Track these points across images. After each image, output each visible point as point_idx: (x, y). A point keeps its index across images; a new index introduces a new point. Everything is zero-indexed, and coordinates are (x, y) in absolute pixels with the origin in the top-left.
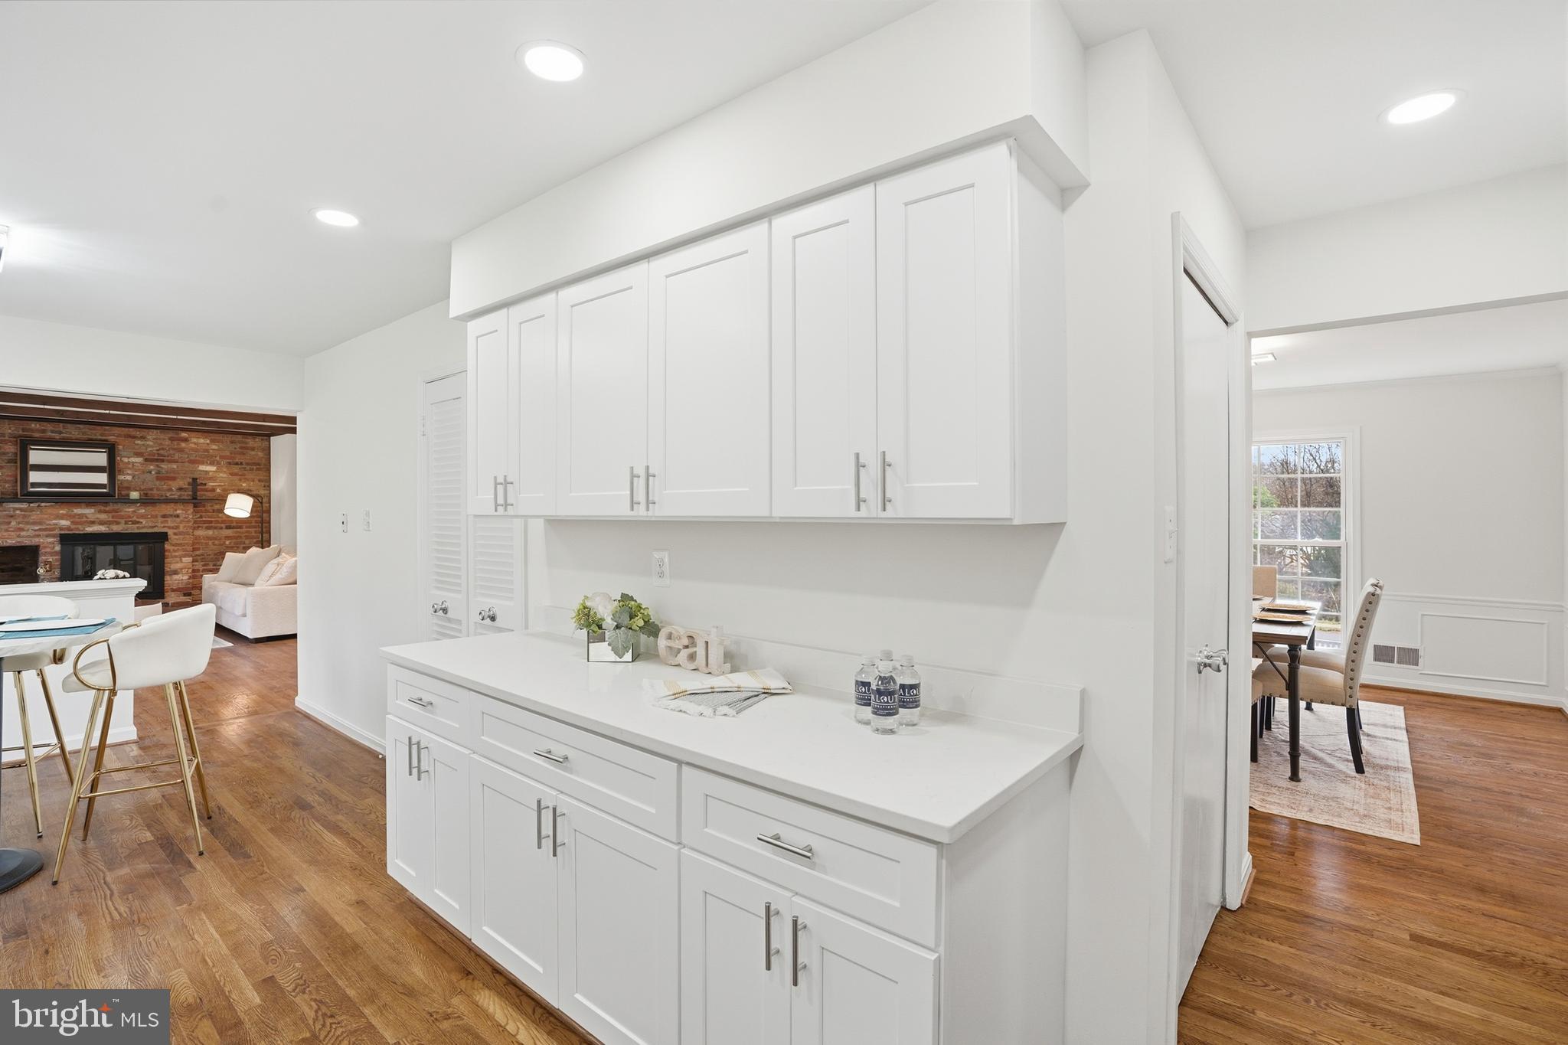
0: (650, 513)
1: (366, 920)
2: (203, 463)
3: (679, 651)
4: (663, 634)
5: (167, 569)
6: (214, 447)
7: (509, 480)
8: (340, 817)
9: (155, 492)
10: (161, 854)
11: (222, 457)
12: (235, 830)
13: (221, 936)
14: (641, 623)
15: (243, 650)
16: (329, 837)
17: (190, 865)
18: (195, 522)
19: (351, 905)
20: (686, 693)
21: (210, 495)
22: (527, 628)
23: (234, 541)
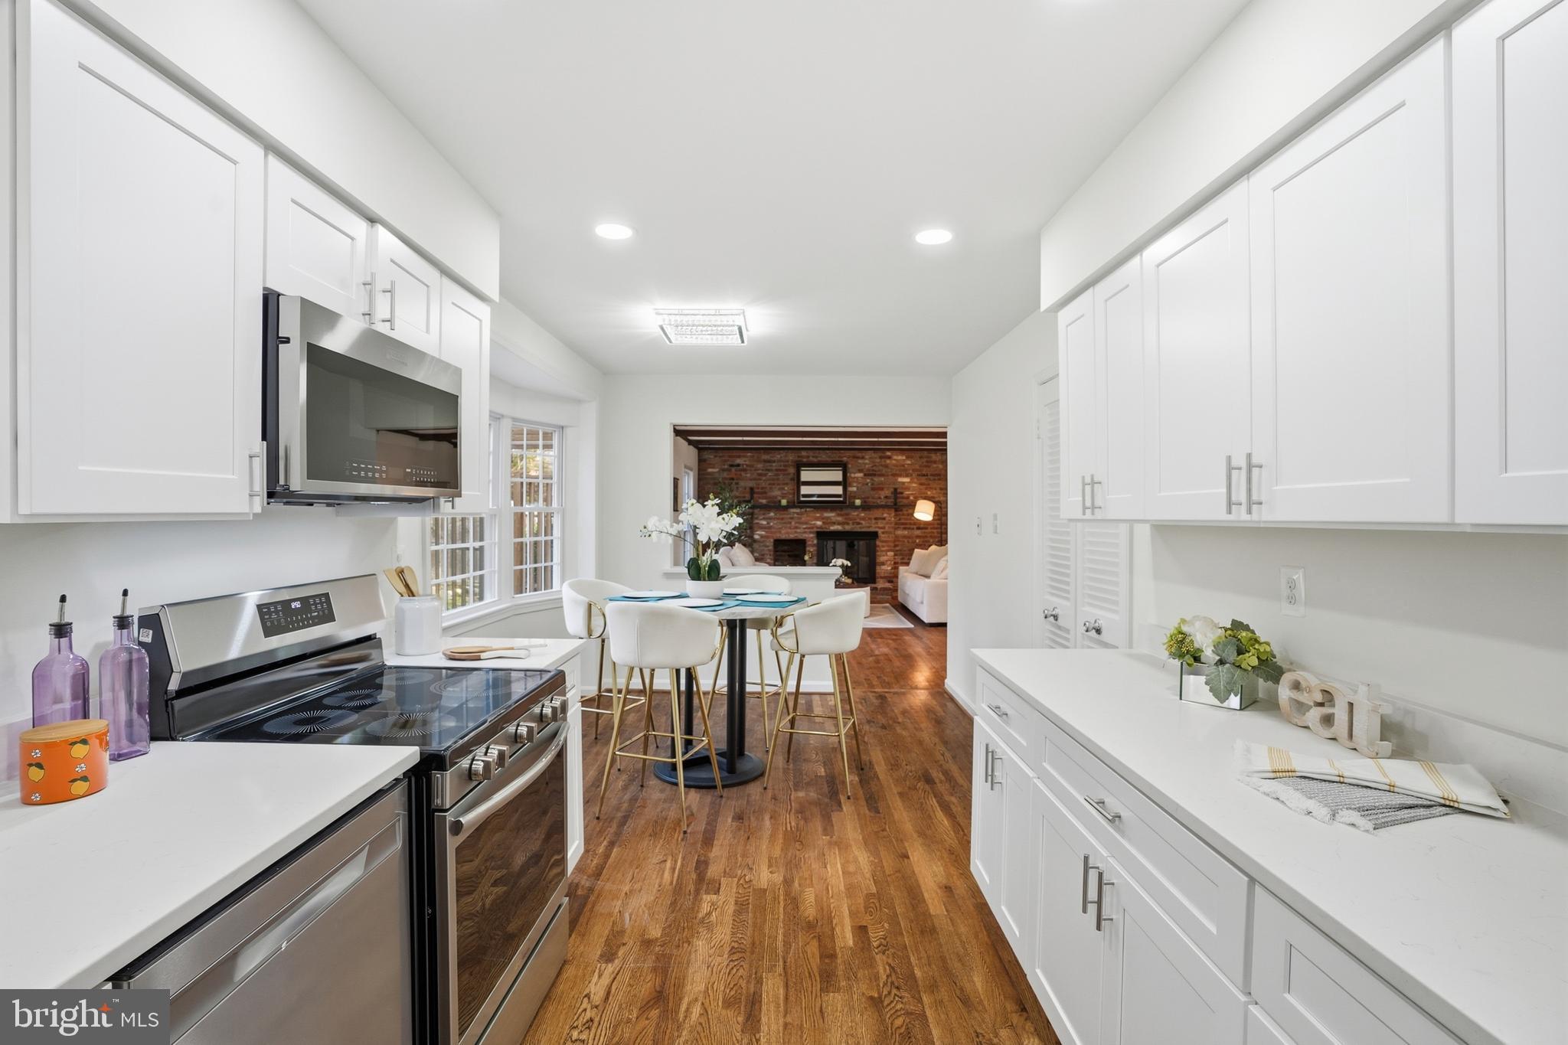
0: (1255, 517)
1: (950, 908)
2: (901, 476)
3: (1309, 708)
4: (1287, 679)
5: (878, 561)
6: (909, 462)
7: (1096, 480)
8: (953, 799)
9: (870, 500)
10: (826, 789)
11: (913, 470)
12: (876, 785)
13: (843, 873)
14: (1255, 662)
15: (920, 631)
16: (940, 815)
17: (839, 804)
18: (896, 524)
19: (940, 888)
20: (1294, 774)
21: (905, 501)
22: (1131, 646)
23: (922, 540)
